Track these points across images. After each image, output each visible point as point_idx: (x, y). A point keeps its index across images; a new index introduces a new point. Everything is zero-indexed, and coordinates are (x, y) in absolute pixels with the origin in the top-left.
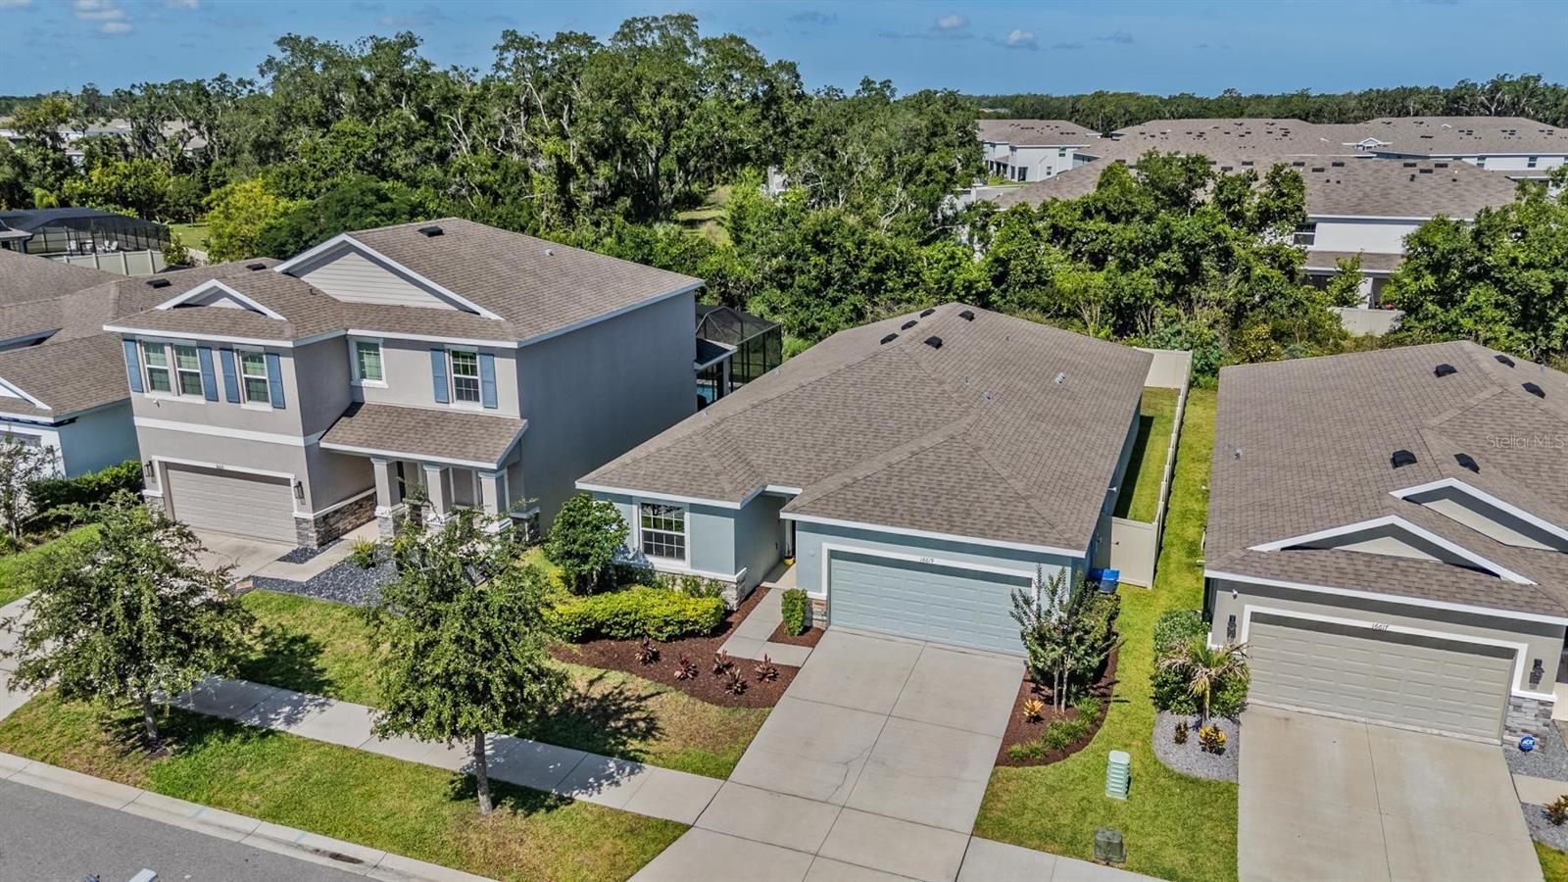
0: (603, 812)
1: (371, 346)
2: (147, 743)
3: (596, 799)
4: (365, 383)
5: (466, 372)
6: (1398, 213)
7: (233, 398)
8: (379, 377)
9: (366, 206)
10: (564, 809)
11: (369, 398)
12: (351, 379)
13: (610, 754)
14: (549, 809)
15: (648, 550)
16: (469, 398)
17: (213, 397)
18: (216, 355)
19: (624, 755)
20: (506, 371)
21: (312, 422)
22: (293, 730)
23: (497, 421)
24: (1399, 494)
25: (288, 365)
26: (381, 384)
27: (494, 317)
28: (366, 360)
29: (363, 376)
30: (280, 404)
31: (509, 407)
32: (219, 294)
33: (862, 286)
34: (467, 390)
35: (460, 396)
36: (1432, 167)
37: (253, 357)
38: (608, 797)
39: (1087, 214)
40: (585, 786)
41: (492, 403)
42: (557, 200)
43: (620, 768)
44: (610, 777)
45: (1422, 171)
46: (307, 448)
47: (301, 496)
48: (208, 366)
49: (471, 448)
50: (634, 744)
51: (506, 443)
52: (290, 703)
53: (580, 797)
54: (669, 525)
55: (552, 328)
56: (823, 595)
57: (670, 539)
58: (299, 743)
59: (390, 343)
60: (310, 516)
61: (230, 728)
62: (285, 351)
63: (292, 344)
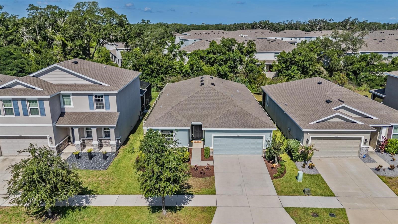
0: (193, 208)
1: (68, 96)
2: (50, 217)
3: (188, 205)
4: (65, 106)
5: (99, 101)
6: (269, 51)
7: (26, 114)
8: (70, 104)
9: (7, 56)
10: (182, 210)
11: (67, 111)
12: (61, 106)
13: (184, 194)
14: (180, 210)
16: (101, 108)
17: (18, 114)
18: (19, 103)
19: (187, 194)
20: (113, 100)
21: (55, 120)
22: (90, 205)
23: (111, 114)
24: (334, 109)
25: (46, 104)
26: (72, 106)
27: (107, 85)
28: (65, 100)
29: (64, 105)
30: (43, 114)
31: (114, 109)
32: (17, 83)
33: (162, 73)
34: (100, 106)
35: (97, 108)
36: (273, 40)
37: (34, 101)
38: (190, 204)
39: (209, 53)
40: (184, 203)
41: (108, 108)
42: (62, 53)
43: (188, 197)
44: (188, 199)
45: (271, 41)
46: (53, 127)
47: (51, 141)
48: (16, 107)
49: (106, 121)
50: (187, 191)
51: (116, 119)
52: (84, 198)
53: (185, 206)
54: (169, 135)
55: (122, 87)
56: (213, 147)
58: (96, 208)
59: (74, 95)
60: (55, 147)
61: (73, 209)
62: (46, 99)
63: (49, 97)
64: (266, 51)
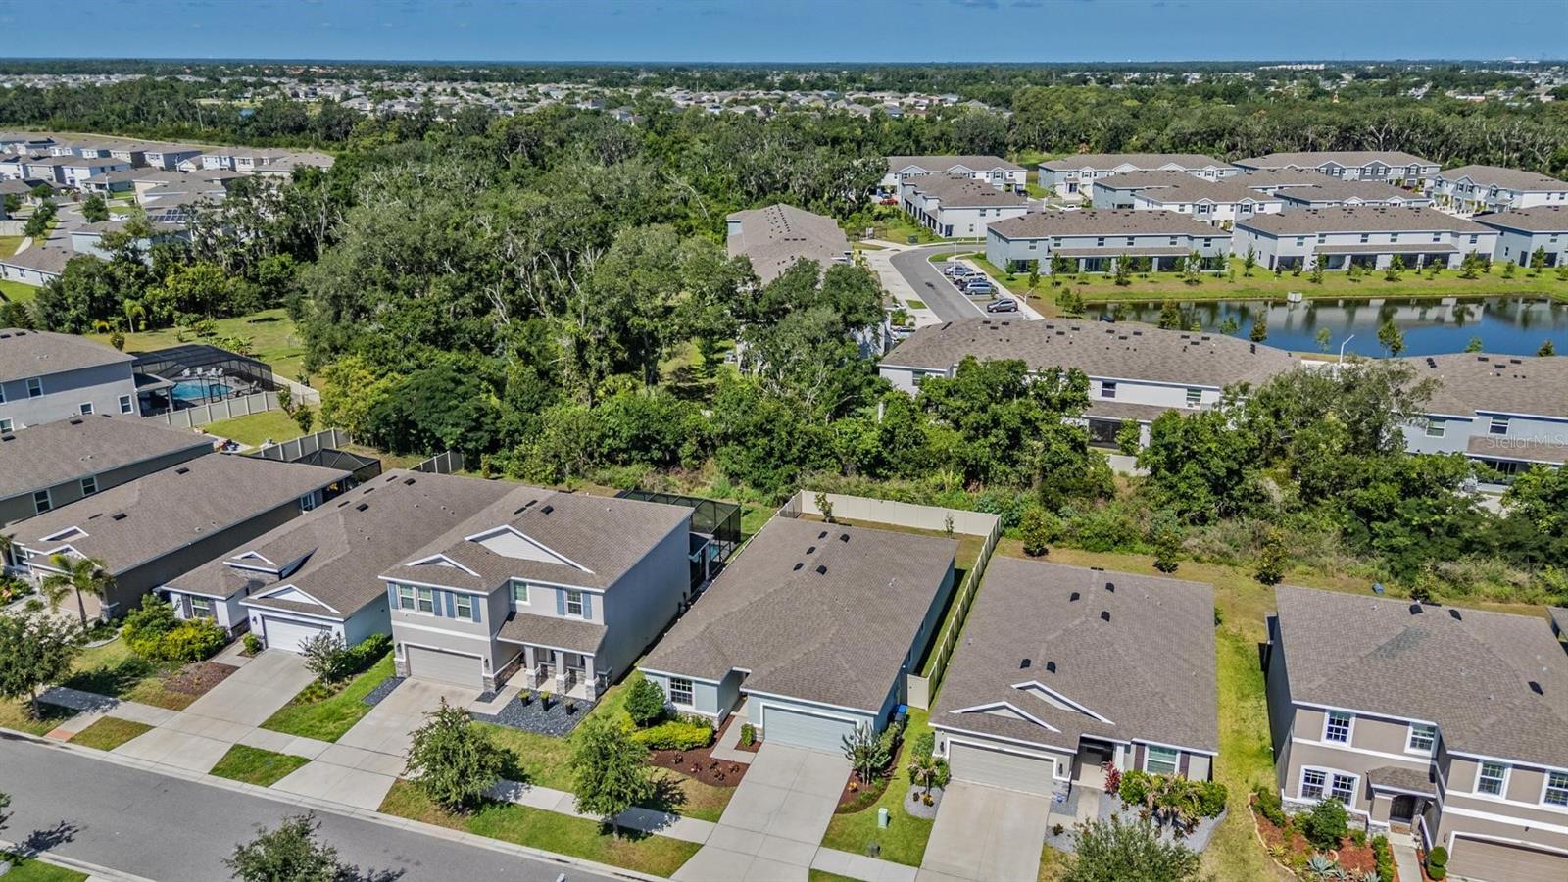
0: (666, 840)
1: (524, 584)
2: (459, 811)
3: (662, 833)
4: (518, 601)
5: (574, 600)
7: (451, 615)
8: (526, 599)
10: (649, 838)
11: (519, 610)
12: (510, 599)
13: (665, 811)
14: (643, 838)
15: (673, 699)
16: (575, 612)
17: (439, 613)
18: (443, 594)
19: (672, 812)
20: (597, 604)
21: (494, 628)
22: (519, 802)
23: (592, 626)
24: (1014, 686)
25: (483, 603)
26: (527, 603)
27: (589, 571)
28: (518, 590)
29: (516, 598)
30: (477, 619)
31: (598, 619)
32: (441, 560)
33: (794, 459)
34: (575, 609)
35: (571, 612)
37: (466, 595)
38: (666, 832)
40: (657, 828)
41: (589, 616)
43: (671, 818)
44: (666, 823)
46: (492, 642)
47: (487, 666)
48: (437, 600)
49: (580, 644)
50: (675, 807)
51: (598, 641)
52: (514, 788)
53: (655, 832)
54: (684, 688)
55: (619, 573)
56: (761, 726)
57: (685, 695)
58: (525, 809)
59: (531, 584)
60: (492, 676)
61: (493, 803)
62: (483, 596)
63: (487, 594)
64: (1161, 379)
